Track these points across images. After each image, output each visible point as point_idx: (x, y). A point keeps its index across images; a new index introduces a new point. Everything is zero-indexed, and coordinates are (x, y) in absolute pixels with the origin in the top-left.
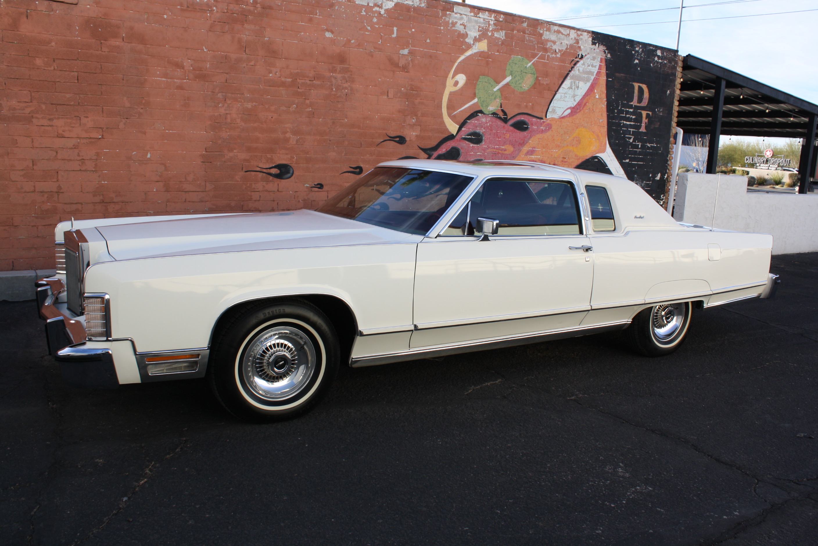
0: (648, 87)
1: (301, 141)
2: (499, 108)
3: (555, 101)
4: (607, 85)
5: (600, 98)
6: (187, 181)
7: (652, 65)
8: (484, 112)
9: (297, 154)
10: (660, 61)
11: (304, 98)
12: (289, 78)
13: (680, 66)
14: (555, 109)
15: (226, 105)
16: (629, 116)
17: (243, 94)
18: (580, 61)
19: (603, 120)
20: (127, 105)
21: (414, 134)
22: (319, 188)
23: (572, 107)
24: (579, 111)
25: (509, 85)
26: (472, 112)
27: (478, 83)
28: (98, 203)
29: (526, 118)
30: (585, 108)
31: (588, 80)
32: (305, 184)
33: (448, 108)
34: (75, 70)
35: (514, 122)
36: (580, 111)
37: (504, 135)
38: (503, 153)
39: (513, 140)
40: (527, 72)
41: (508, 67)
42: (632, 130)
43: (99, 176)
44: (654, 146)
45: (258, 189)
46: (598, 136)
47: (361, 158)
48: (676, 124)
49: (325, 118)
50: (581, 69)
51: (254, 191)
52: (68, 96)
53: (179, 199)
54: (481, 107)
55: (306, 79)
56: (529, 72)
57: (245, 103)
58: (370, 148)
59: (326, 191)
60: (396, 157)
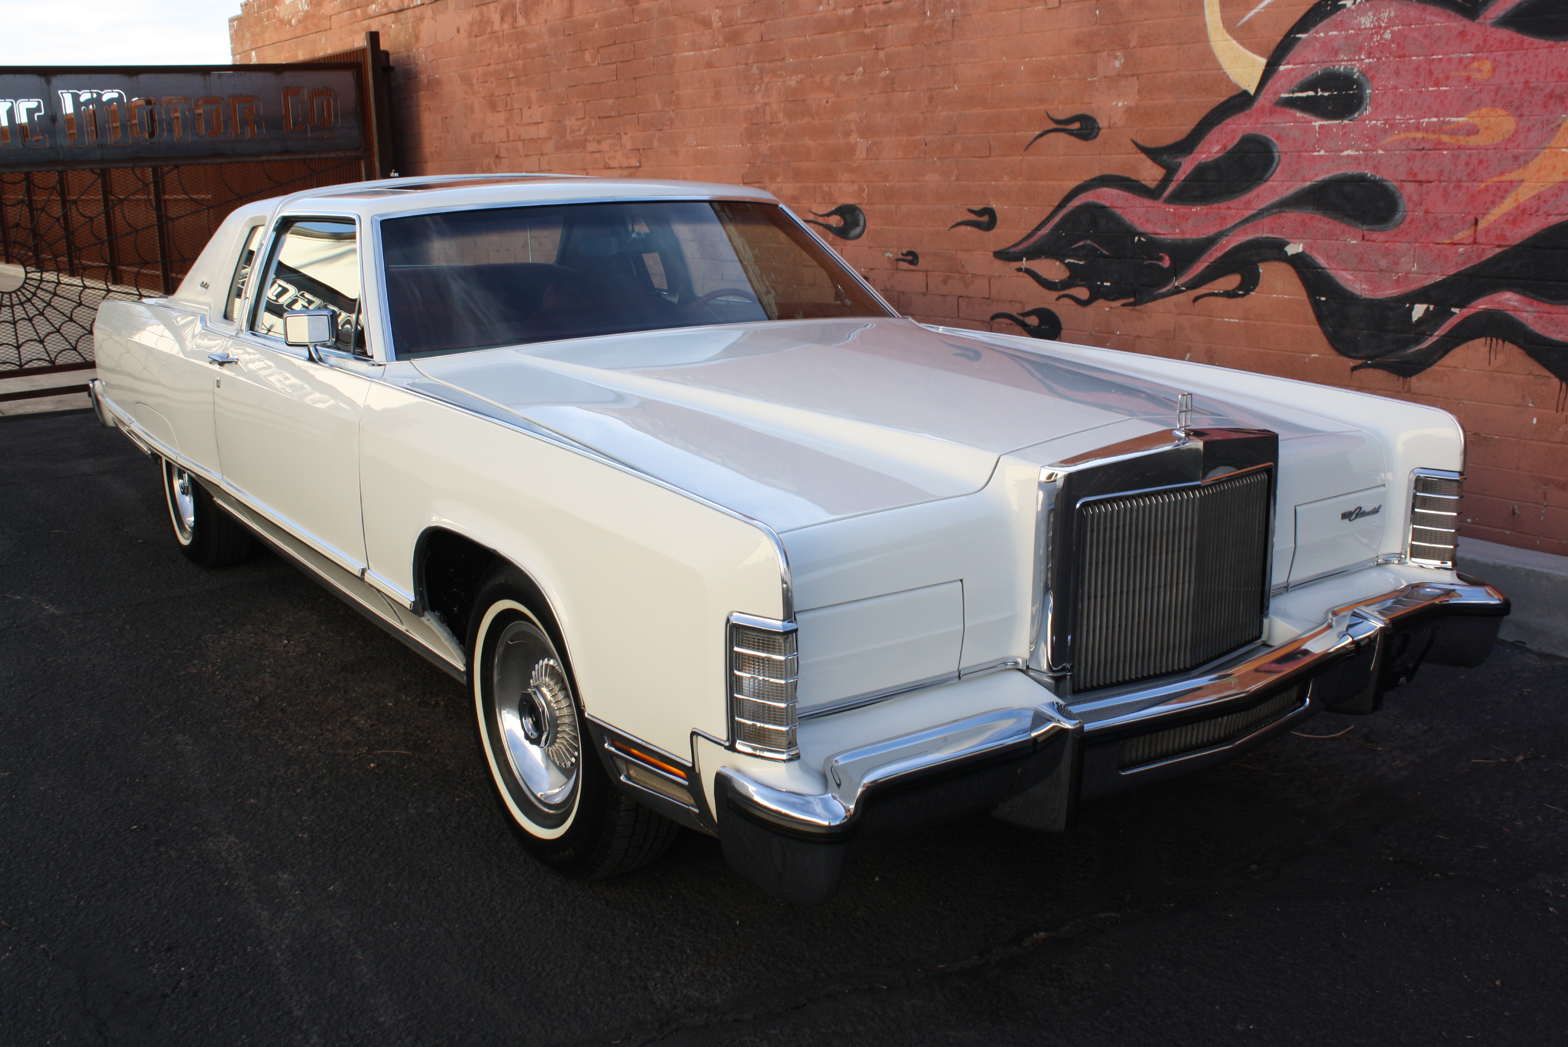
1: (874, 149)
9: (868, 182)
11: (874, 47)
12: (849, 7)
15: (763, 87)
17: (784, 59)
20: (659, 107)
21: (1120, 104)
22: (911, 263)
32: (886, 252)
33: (1226, 3)
34: (614, 61)
35: (1517, 7)
37: (1465, 67)
38: (1463, 143)
39: (1512, 83)
47: (992, 185)
49: (914, 90)
52: (610, 102)
55: (876, 1)
57: (787, 78)
58: (1009, 158)
59: (923, 271)
60: (1075, 180)
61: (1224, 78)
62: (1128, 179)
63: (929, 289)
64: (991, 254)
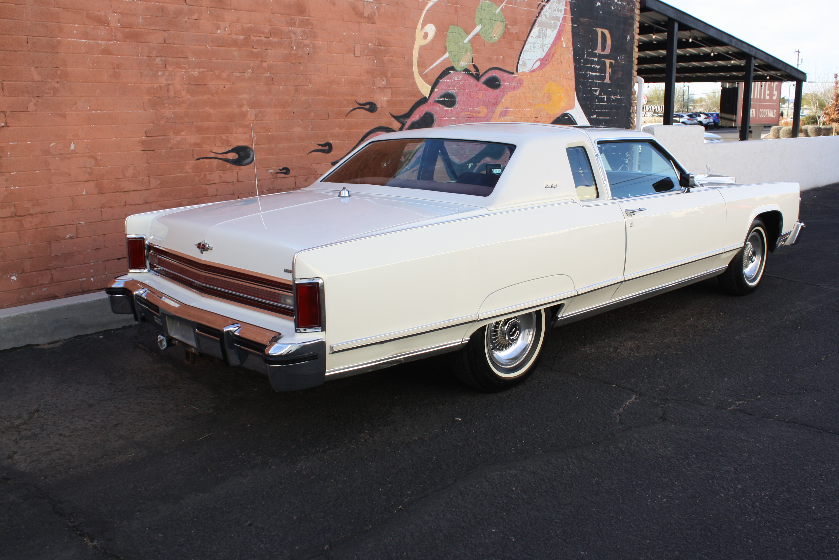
0: (610, 33)
1: (260, 115)
2: (471, 63)
3: (525, 52)
4: (572, 32)
5: (567, 47)
6: (126, 178)
7: (612, 7)
8: (456, 68)
9: (257, 133)
10: (620, 3)
11: (260, 60)
12: (241, 35)
13: (637, 8)
14: (525, 62)
15: (167, 73)
16: (594, 66)
17: (187, 58)
18: (547, 5)
19: (571, 72)
20: (37, 77)
21: (385, 99)
22: (285, 173)
23: (541, 58)
24: (547, 62)
25: (479, 36)
26: (444, 69)
27: (448, 33)
28: (9, 217)
29: (498, 74)
30: (553, 60)
31: (555, 27)
32: (269, 170)
33: (419, 66)
35: (487, 79)
36: (549, 63)
38: (477, 116)
39: (486, 100)
40: (495, 19)
41: (477, 14)
42: (597, 81)
43: (7, 180)
44: (618, 98)
45: (214, 180)
46: (567, 90)
47: (330, 132)
48: (636, 73)
49: (286, 85)
50: (548, 15)
51: (209, 184)
53: (117, 202)
54: (452, 62)
55: (260, 35)
56: (498, 19)
57: (190, 70)
58: (338, 120)
59: (293, 177)
60: (368, 129)
61: (419, 92)
62: (389, 128)
63: (297, 185)
64: (330, 164)
